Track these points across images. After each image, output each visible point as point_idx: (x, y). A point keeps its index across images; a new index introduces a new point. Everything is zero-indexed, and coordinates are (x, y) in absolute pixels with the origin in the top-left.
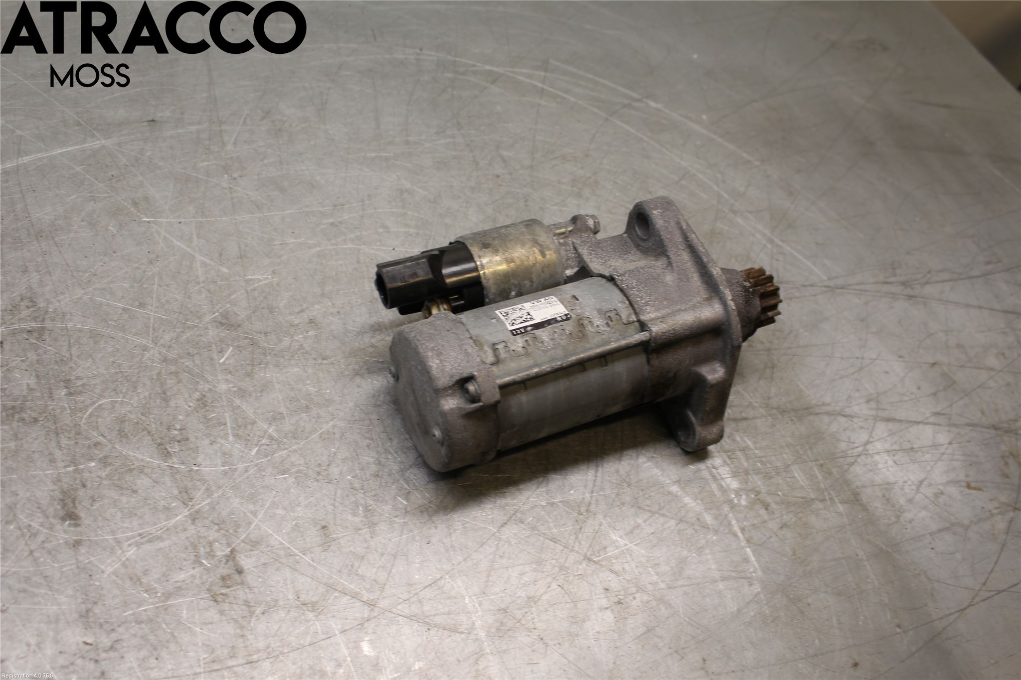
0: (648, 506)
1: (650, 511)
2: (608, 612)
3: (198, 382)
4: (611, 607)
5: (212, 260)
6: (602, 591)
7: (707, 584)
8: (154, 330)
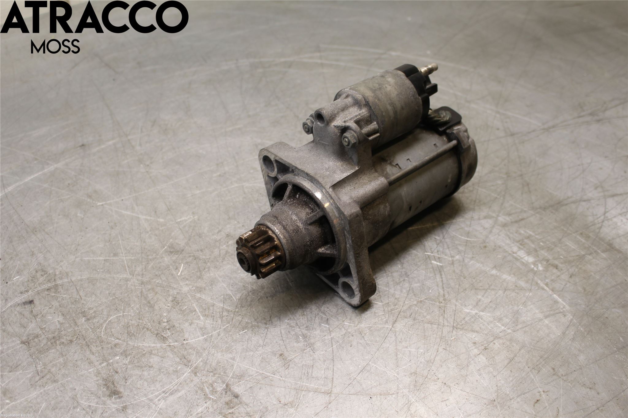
0: (482, 287)
1: (484, 289)
2: (481, 356)
3: (168, 290)
4: (481, 353)
5: (151, 216)
6: (472, 345)
7: (537, 323)
8: (128, 267)
